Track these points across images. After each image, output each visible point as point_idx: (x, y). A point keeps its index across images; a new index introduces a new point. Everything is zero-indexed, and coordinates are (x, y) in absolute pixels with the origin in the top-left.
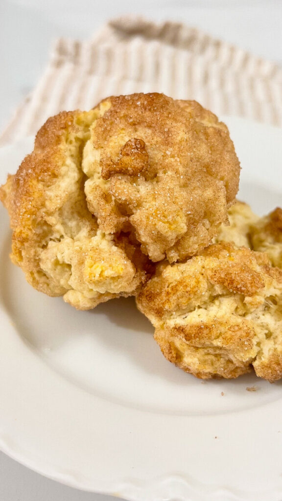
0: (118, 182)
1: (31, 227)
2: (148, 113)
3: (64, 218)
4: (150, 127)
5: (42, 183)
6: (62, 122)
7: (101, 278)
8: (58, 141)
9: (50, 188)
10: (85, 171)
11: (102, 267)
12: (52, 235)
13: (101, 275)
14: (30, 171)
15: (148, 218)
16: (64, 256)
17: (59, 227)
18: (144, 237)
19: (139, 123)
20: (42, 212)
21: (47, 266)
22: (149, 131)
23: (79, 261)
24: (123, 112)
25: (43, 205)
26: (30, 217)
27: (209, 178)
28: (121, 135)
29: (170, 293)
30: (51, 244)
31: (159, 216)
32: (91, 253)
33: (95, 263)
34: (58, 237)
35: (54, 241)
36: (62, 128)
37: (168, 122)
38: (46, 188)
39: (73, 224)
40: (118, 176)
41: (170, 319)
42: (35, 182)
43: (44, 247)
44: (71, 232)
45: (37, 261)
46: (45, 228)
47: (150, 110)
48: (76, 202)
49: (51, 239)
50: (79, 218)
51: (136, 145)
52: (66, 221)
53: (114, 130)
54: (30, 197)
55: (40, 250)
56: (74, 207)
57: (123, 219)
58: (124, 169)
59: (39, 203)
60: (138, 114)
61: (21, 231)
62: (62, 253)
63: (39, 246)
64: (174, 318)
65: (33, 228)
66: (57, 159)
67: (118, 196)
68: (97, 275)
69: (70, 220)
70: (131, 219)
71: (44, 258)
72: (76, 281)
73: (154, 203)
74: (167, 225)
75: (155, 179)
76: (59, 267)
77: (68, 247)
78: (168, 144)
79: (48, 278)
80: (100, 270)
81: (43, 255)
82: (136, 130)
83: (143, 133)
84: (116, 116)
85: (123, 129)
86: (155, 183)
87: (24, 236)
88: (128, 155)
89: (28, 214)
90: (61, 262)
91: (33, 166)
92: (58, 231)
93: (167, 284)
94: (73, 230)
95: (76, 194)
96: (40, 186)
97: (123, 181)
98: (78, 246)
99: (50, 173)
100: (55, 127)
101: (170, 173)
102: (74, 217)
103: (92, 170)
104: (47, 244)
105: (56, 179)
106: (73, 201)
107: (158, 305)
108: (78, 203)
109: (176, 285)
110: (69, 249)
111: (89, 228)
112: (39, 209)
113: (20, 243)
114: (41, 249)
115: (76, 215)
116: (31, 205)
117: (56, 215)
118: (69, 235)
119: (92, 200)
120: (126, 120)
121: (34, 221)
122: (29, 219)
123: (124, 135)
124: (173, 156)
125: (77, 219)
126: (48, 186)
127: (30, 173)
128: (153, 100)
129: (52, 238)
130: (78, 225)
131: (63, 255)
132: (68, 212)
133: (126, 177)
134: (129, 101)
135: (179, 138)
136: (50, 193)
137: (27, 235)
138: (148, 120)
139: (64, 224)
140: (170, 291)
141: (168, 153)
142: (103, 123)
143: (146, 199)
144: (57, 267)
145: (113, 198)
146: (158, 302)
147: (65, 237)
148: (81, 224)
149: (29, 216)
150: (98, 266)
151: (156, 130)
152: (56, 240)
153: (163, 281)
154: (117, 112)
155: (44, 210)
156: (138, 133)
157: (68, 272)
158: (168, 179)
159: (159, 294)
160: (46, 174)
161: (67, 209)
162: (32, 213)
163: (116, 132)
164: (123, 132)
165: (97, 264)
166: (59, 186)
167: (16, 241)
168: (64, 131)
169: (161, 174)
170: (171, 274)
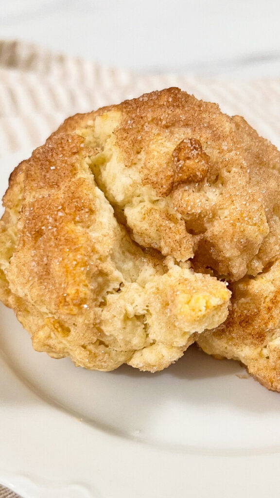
0: (186, 194)
1: (87, 282)
2: (178, 111)
3: (117, 261)
4: (187, 125)
5: (80, 224)
6: (71, 146)
7: (208, 310)
8: (73, 170)
9: (91, 228)
10: (119, 198)
11: (204, 297)
12: (108, 286)
13: (207, 307)
14: (60, 214)
15: (233, 225)
16: (137, 306)
17: (117, 274)
18: (229, 250)
19: (173, 125)
20: (94, 260)
21: (113, 328)
22: (189, 130)
23: (162, 304)
24: (150, 116)
25: (94, 250)
26: (84, 269)
27: (264, 169)
28: (160, 141)
29: (272, 308)
30: (109, 297)
31: (246, 219)
32: (180, 287)
33: (192, 297)
34: (118, 287)
35: (112, 293)
36: (74, 153)
37: (204, 116)
38: (88, 231)
39: (129, 265)
40: (183, 187)
41: (271, 340)
42: (71, 226)
43: (103, 304)
44: (130, 276)
45: (97, 327)
46: (100, 279)
47: (178, 106)
48: (122, 239)
49: (108, 292)
50: (133, 257)
51: (192, 146)
52: (120, 264)
53: (147, 139)
54: (75, 244)
55: (98, 310)
56: (122, 245)
57: (198, 238)
58: (191, 175)
59: (89, 249)
60: (168, 114)
61: (77, 290)
62: (132, 304)
63: (96, 306)
64: (276, 338)
65: (89, 283)
66: (85, 191)
67: (191, 210)
68: (203, 308)
69: (124, 261)
70: (208, 234)
71: (108, 317)
72: (164, 330)
73: (233, 207)
74: (256, 228)
75: (219, 181)
76: (130, 323)
77: (137, 293)
78: (219, 138)
79: (107, 346)
80: (205, 301)
81: (105, 314)
82: (172, 133)
83: (182, 134)
84: (142, 122)
85: (158, 135)
86: (220, 185)
87: (82, 295)
88: (189, 158)
89: (81, 267)
90: (132, 316)
91: (60, 207)
92: (117, 279)
93: (263, 300)
94: (131, 274)
95: (119, 229)
96: (79, 229)
97: (191, 191)
98: (152, 288)
99: (87, 210)
100: (64, 155)
101: (234, 169)
102: (126, 257)
103: (129, 194)
104: (105, 301)
105: (94, 215)
106: (119, 238)
107: (259, 326)
108: (124, 239)
109: (275, 297)
110: (140, 295)
111: (151, 264)
112: (90, 257)
113: (77, 308)
114: (100, 309)
115: (127, 254)
116: (81, 254)
117: (109, 259)
118: (130, 280)
119: (148, 228)
120: (157, 124)
121: (88, 273)
122: (82, 272)
123: (164, 140)
124: (230, 151)
125: (131, 259)
126: (88, 227)
127: (61, 217)
128: (176, 95)
129: (109, 290)
130: (135, 265)
131: (134, 305)
132: (119, 253)
133: (192, 185)
134: (147, 102)
135: (228, 129)
136: (94, 235)
137: (85, 294)
138: (183, 117)
139: (119, 268)
140: (271, 305)
141: (225, 148)
142: (125, 135)
143: (223, 204)
144: (126, 324)
145: (179, 216)
146: (257, 324)
147: (126, 283)
148: (137, 262)
149: (82, 269)
150: (198, 299)
151: (195, 128)
152: (114, 292)
153: (255, 299)
154: (142, 118)
155: (96, 256)
156: (177, 135)
157: (139, 326)
158: (235, 178)
159: (257, 314)
160: (83, 211)
161: (117, 249)
162: (85, 264)
163: (150, 140)
164: (160, 138)
165: (195, 296)
166: (101, 223)
167: (72, 307)
168: (77, 156)
169: (225, 174)
170: (262, 286)
